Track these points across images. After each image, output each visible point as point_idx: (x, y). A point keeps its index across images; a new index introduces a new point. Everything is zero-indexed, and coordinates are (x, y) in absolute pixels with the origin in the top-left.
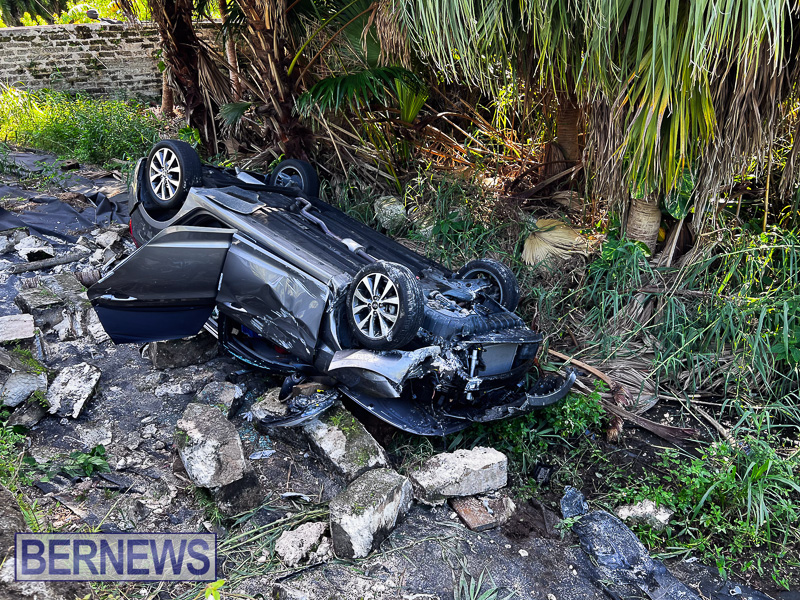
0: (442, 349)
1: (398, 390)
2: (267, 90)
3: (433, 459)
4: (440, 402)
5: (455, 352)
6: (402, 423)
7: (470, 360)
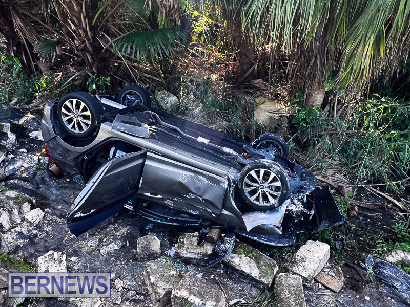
0: (292, 199)
1: (280, 230)
3: (297, 257)
5: (299, 200)
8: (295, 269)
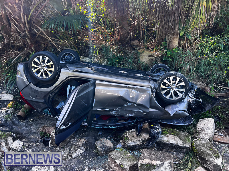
8: (200, 136)
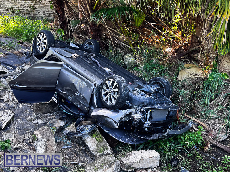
0: (136, 110)
1: (117, 125)
2: (86, 15)
3: (130, 153)
4: (135, 131)
5: (141, 111)
6: (120, 138)
7: (147, 115)
8: (123, 158)
